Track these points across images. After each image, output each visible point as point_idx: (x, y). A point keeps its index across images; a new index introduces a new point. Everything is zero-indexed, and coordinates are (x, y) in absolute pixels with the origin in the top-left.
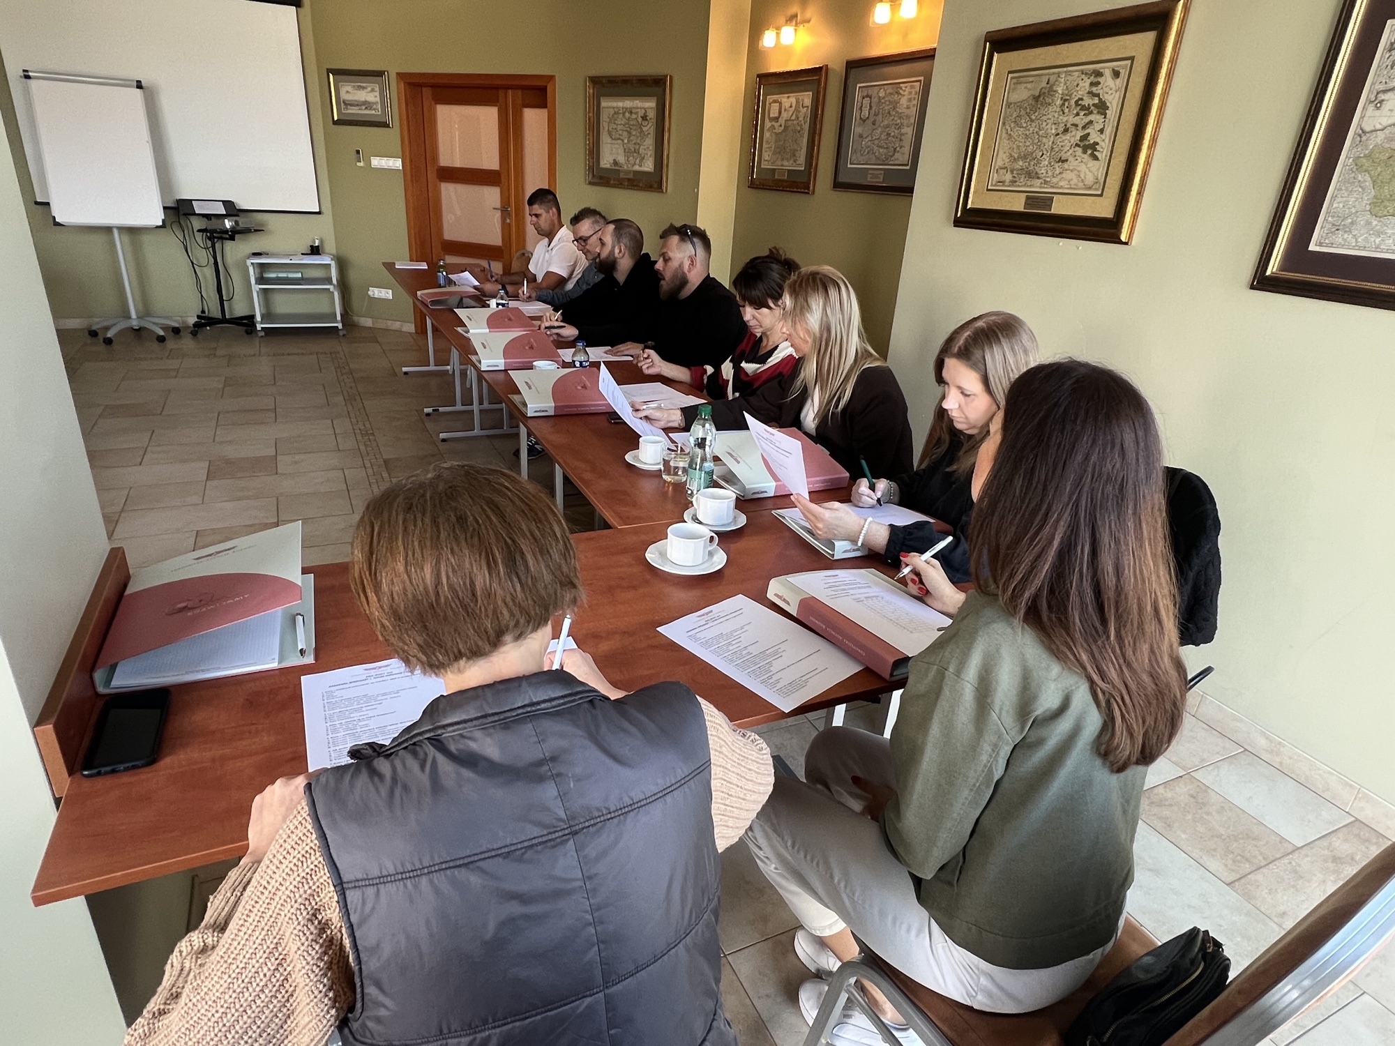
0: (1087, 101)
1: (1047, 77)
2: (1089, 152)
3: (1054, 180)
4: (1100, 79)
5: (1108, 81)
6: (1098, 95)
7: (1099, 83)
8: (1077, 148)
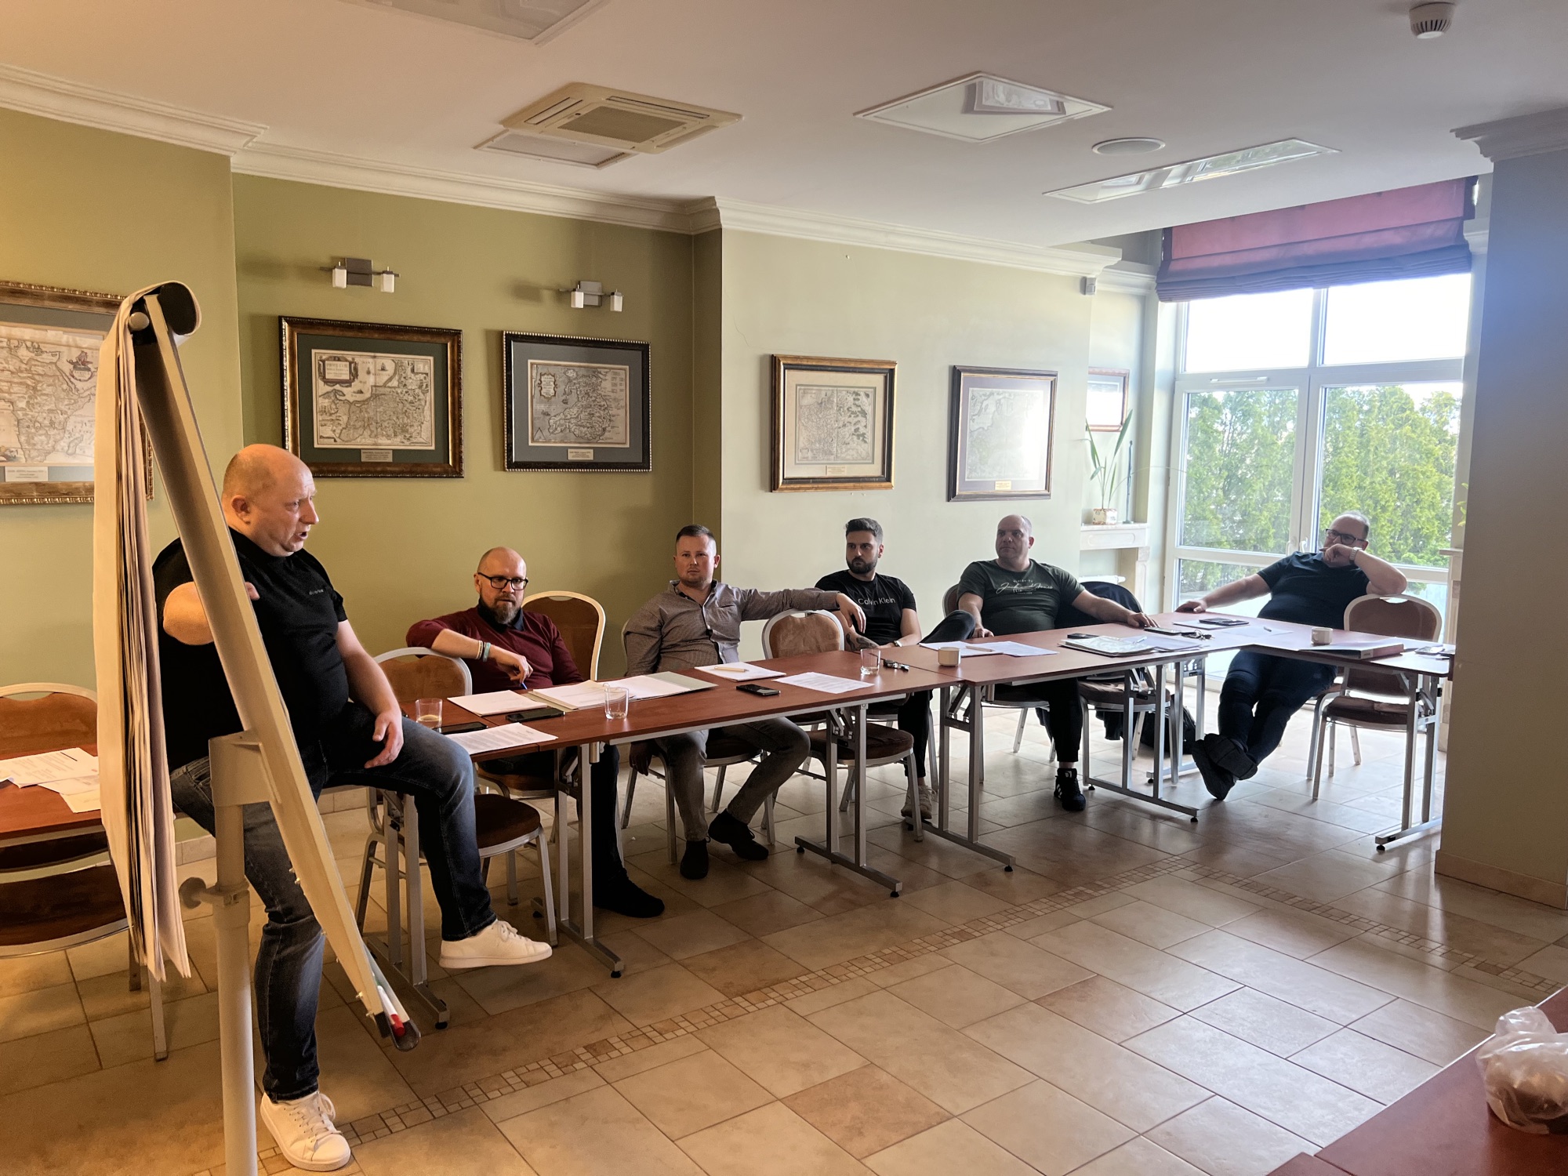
0: (854, 409)
1: (823, 393)
2: (861, 438)
3: (843, 455)
4: (859, 397)
5: (863, 398)
6: (860, 406)
7: (858, 400)
8: (854, 436)
